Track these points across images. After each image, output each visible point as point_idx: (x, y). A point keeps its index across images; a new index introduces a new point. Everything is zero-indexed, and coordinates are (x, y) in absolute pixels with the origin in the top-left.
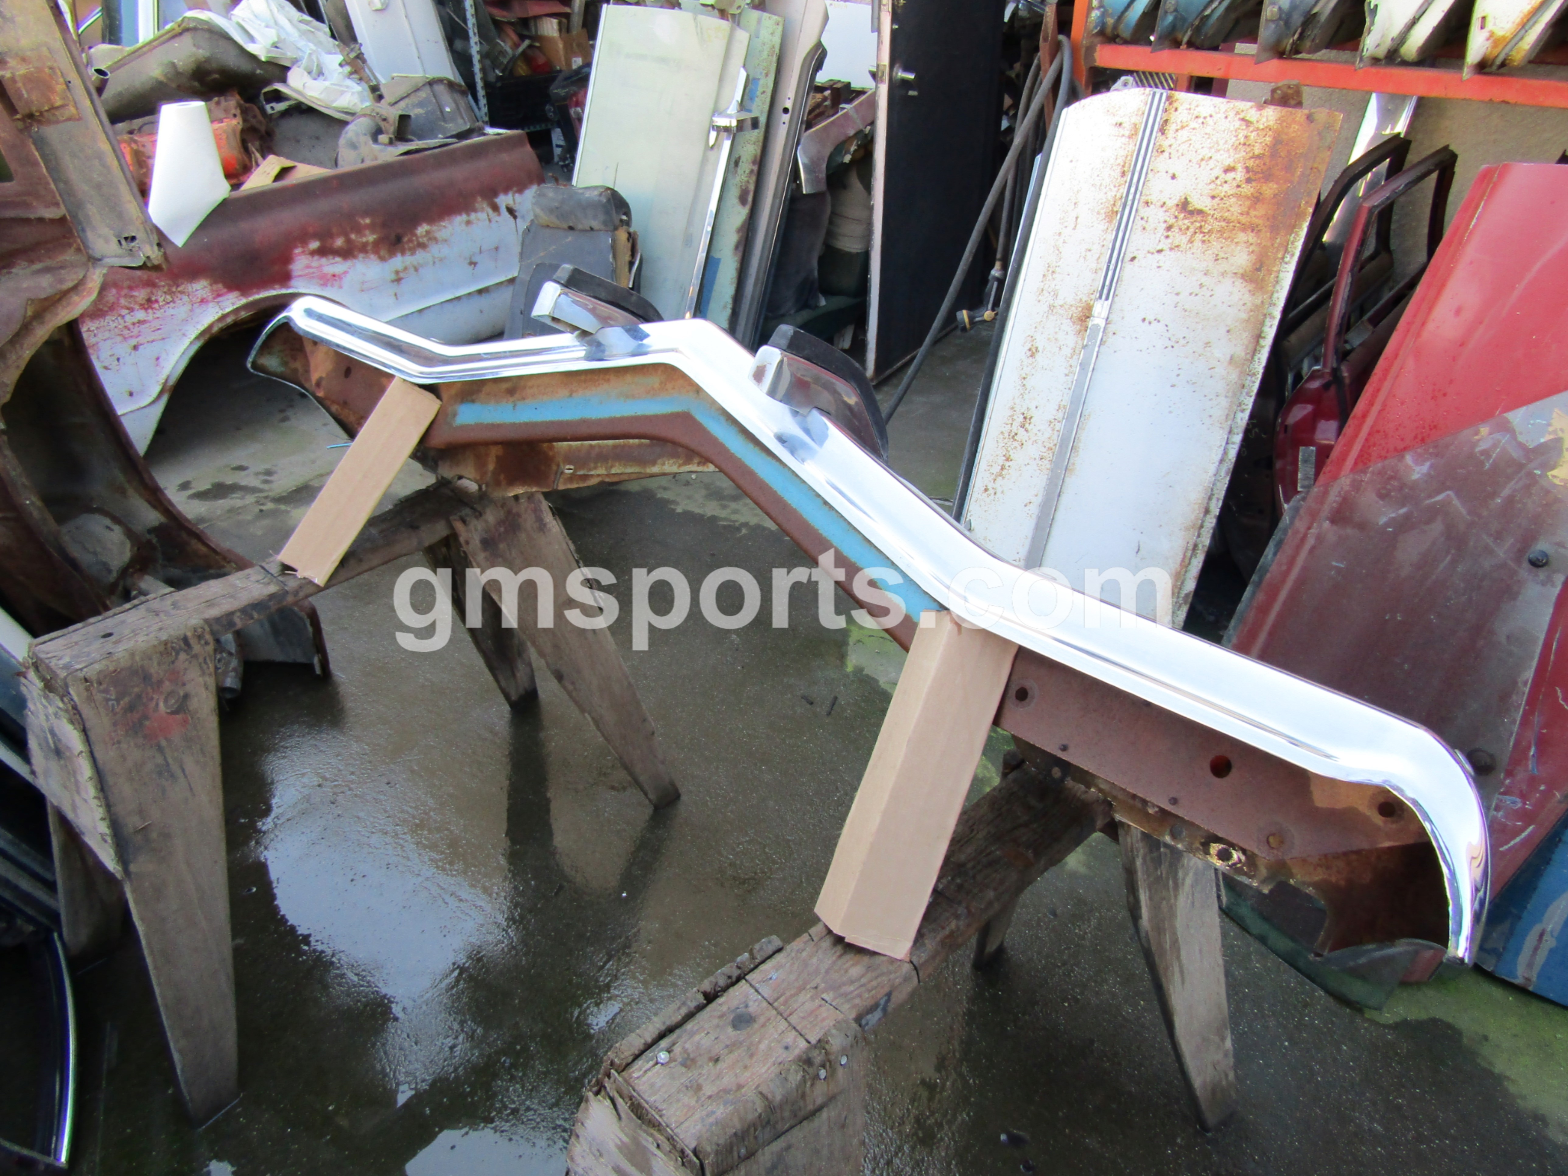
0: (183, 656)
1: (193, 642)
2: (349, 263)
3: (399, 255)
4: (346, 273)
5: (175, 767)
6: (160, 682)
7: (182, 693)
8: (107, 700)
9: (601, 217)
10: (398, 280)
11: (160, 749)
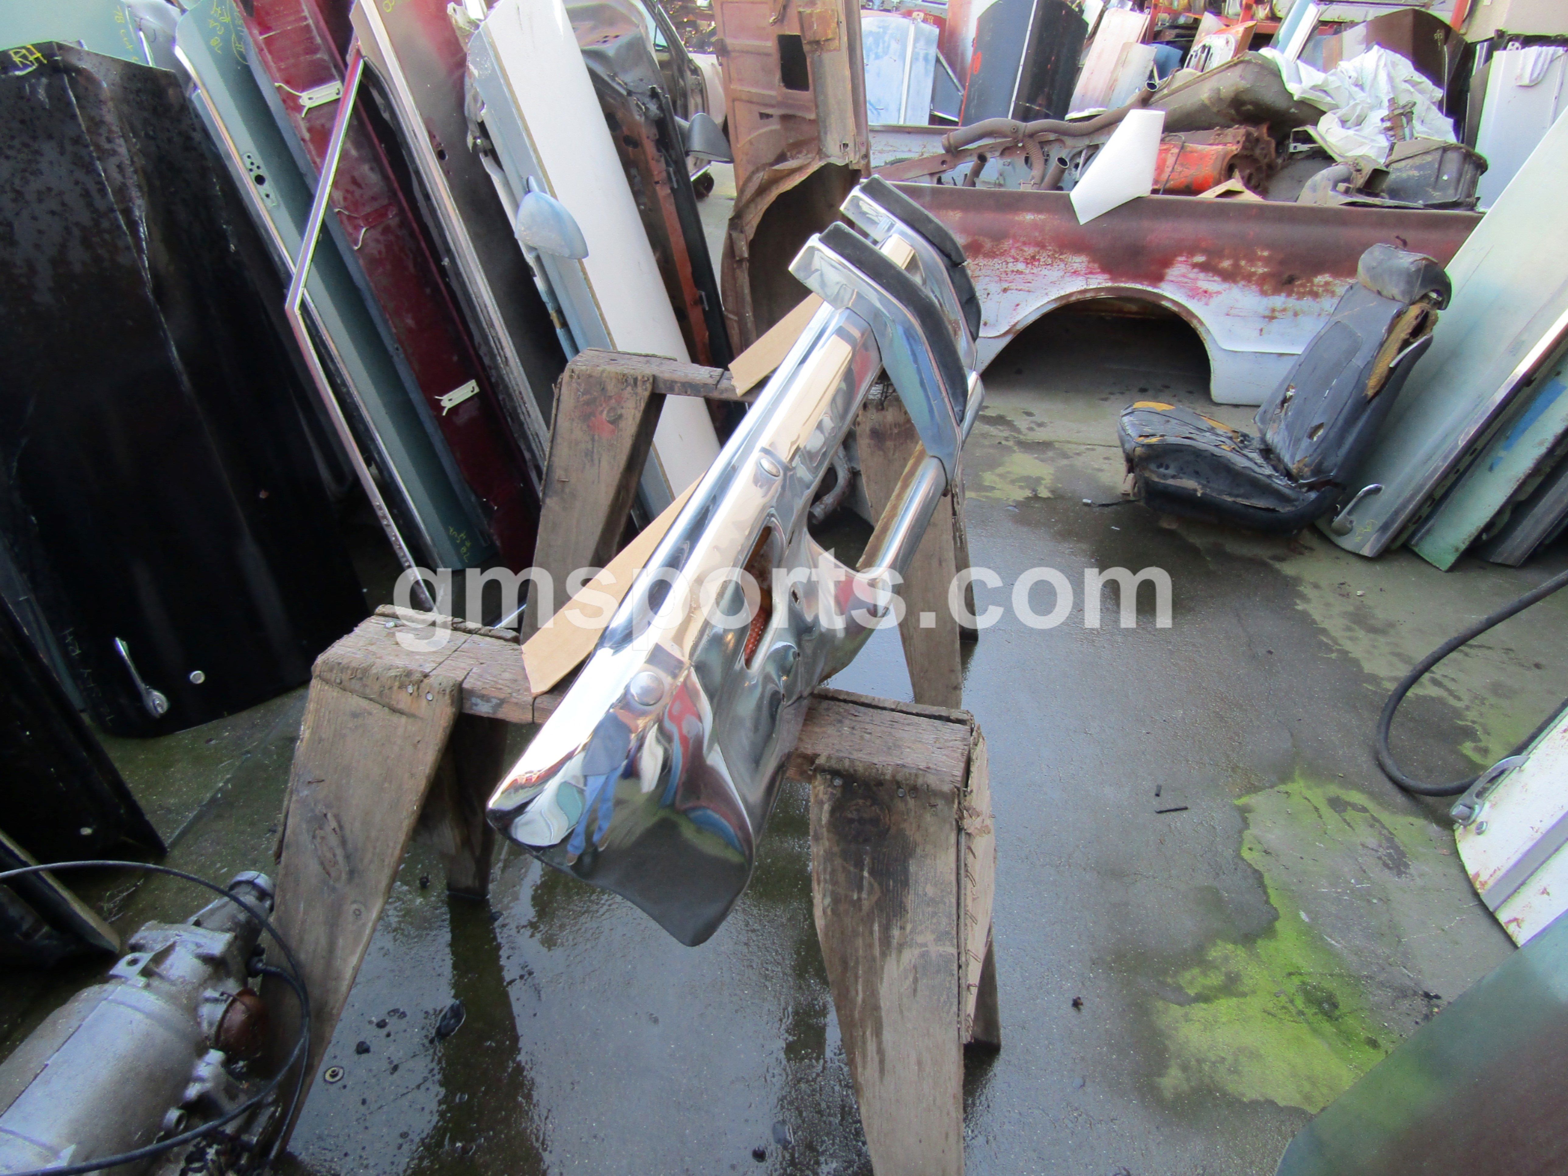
0: (629, 389)
1: (639, 383)
2: (1226, 286)
3: (1283, 295)
4: (1218, 293)
5: (596, 457)
6: (610, 397)
7: (619, 413)
8: (578, 390)
9: (1402, 286)
10: (1272, 318)
11: (593, 440)
